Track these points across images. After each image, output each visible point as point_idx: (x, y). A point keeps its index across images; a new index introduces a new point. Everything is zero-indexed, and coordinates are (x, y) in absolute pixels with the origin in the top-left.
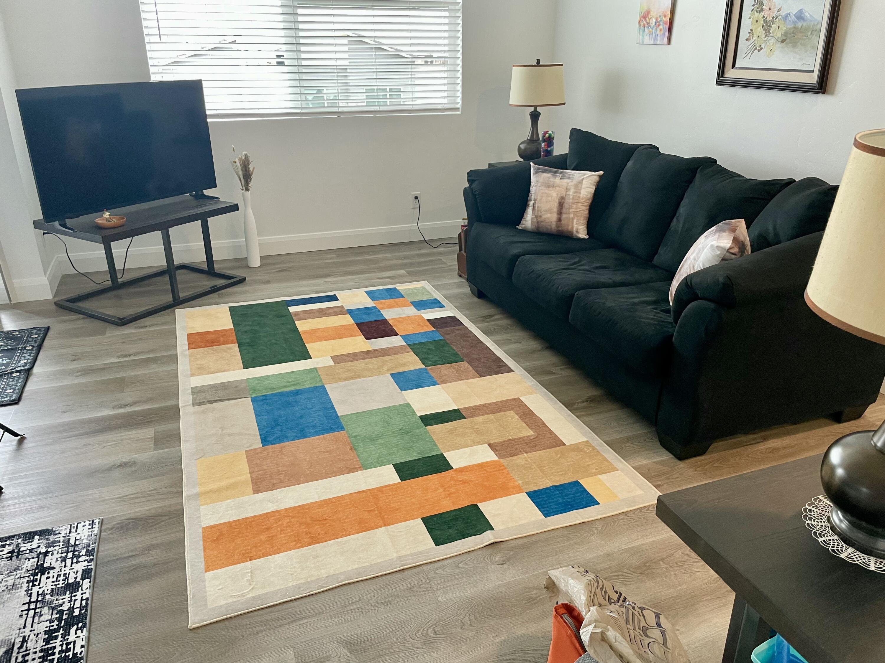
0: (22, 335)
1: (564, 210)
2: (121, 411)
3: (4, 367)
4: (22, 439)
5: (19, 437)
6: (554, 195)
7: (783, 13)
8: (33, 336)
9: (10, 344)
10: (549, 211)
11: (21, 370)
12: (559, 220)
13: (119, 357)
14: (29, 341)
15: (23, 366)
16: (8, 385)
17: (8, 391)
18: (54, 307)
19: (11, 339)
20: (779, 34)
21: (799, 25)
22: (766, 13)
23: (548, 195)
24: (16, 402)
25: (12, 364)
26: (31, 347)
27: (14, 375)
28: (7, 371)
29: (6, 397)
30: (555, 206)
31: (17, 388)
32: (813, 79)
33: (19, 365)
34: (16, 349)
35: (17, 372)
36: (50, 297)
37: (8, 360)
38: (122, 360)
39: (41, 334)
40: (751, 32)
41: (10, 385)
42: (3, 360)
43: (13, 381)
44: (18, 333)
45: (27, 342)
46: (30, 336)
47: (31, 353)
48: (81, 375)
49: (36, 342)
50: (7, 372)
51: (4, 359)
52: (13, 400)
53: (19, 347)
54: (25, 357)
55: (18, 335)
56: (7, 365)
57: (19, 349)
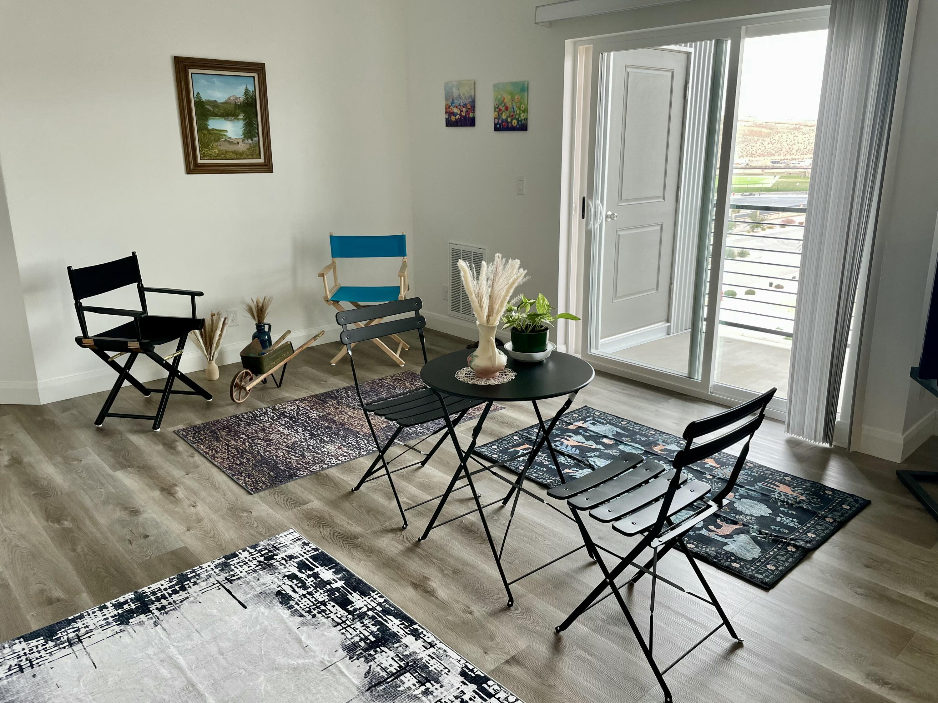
0: (833, 497)
2: (874, 688)
3: (787, 531)
4: (739, 645)
5: (737, 640)
8: (844, 506)
9: (814, 503)
11: (800, 546)
13: (927, 594)
14: (835, 510)
15: (807, 542)
16: (775, 558)
17: (769, 566)
18: (894, 476)
19: (819, 496)
24: (766, 586)
25: (798, 532)
26: (831, 520)
27: (789, 548)
28: (786, 539)
29: (762, 574)
31: (781, 568)
33: (804, 537)
34: (815, 513)
35: (795, 546)
36: (898, 460)
37: (797, 524)
38: (927, 602)
39: (855, 506)
41: (777, 559)
42: (792, 521)
43: (783, 556)
44: (831, 493)
45: (832, 511)
46: (842, 503)
47: (827, 528)
48: (861, 594)
49: (842, 515)
50: (784, 540)
51: (795, 520)
52: (766, 583)
53: (819, 513)
54: (817, 530)
55: (830, 495)
56: (792, 530)
57: (817, 516)
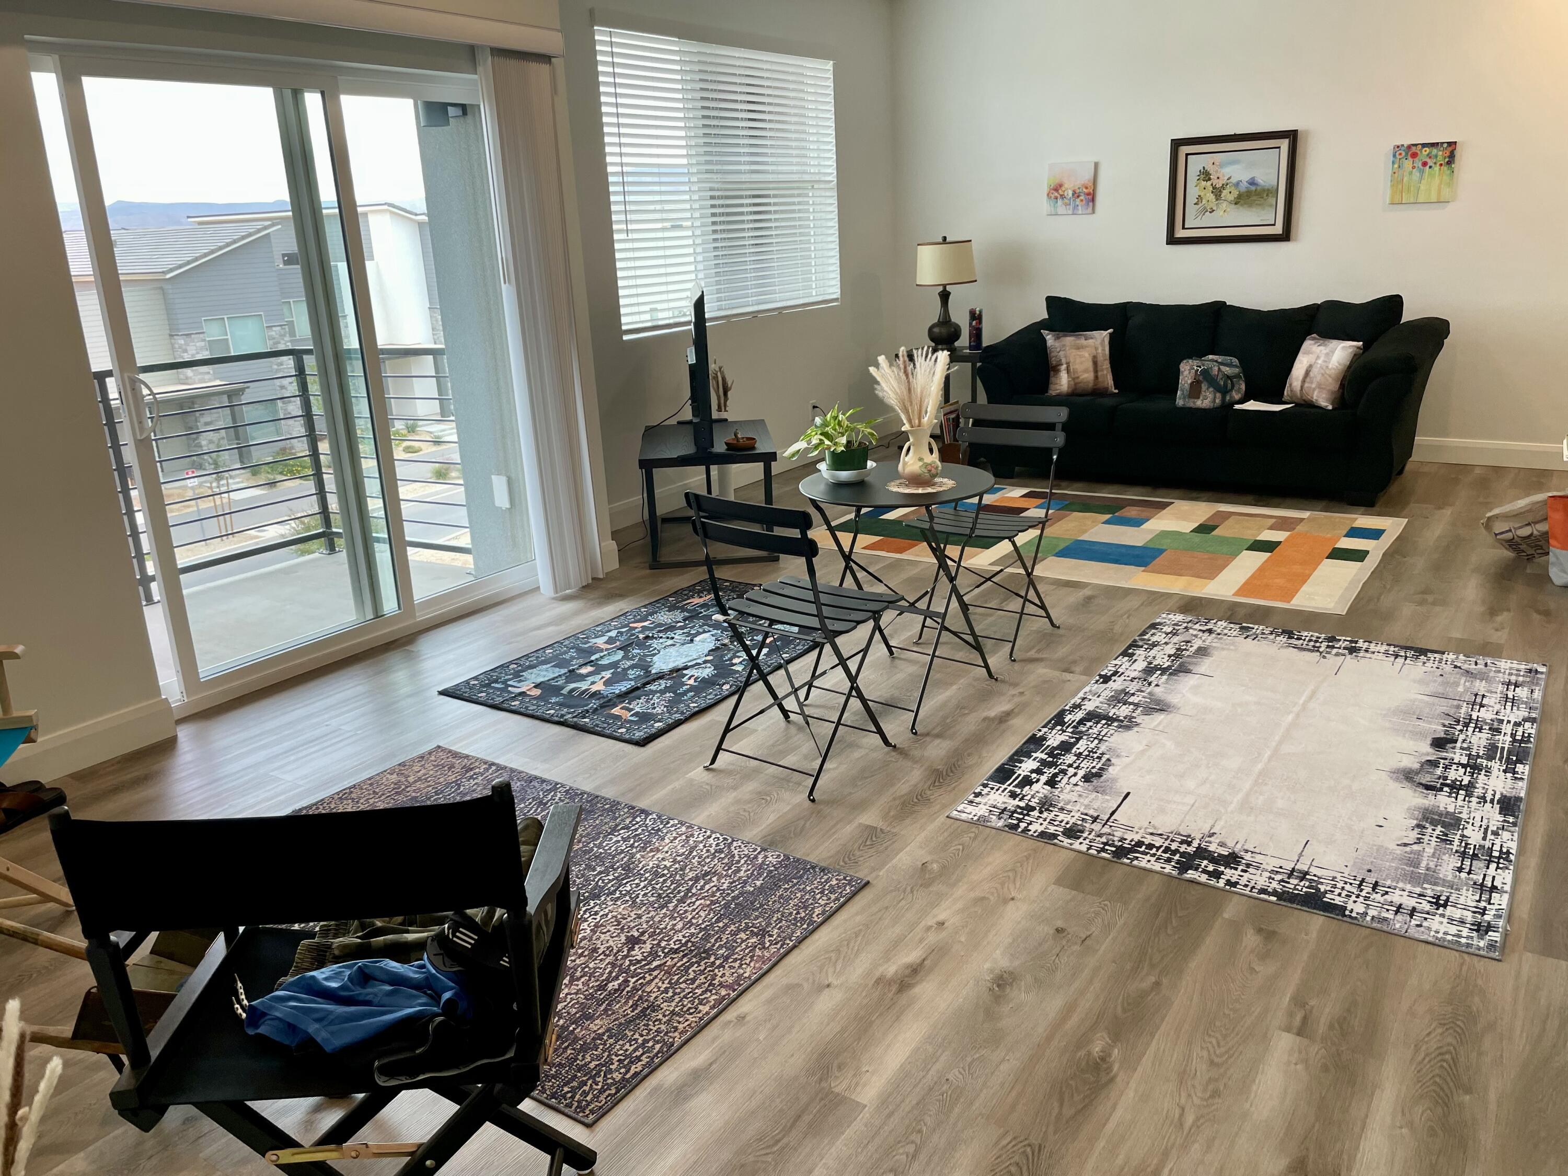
1: (1099, 368)
6: (1086, 355)
7: (1234, 180)
10: (1086, 371)
12: (1096, 377)
20: (1231, 198)
21: (1253, 188)
22: (1215, 182)
23: (1081, 356)
30: (1089, 365)
32: (1278, 229)
40: (1200, 198)
